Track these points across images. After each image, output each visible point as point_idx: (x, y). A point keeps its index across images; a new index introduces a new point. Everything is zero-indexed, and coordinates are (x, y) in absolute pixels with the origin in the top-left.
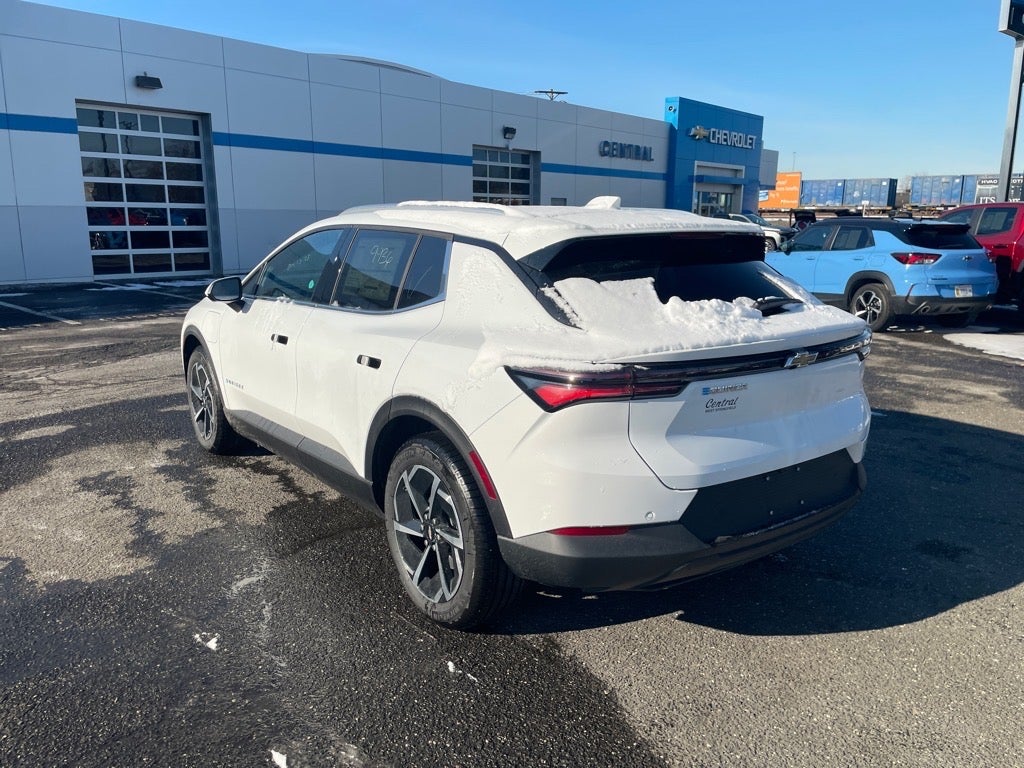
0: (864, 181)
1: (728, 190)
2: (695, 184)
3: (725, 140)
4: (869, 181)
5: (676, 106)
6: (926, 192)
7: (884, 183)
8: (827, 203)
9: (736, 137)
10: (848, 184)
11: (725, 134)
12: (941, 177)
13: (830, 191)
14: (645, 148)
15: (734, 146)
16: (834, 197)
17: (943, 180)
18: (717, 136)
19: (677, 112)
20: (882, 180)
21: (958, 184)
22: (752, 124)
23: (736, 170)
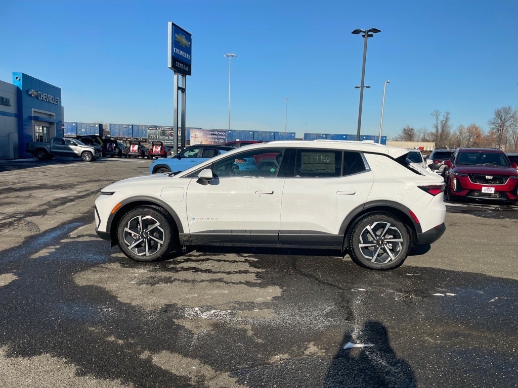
0: (86, 124)
1: (47, 125)
2: (33, 121)
3: (46, 99)
4: (89, 124)
5: (20, 77)
6: (117, 131)
7: (97, 126)
8: (68, 134)
9: (50, 97)
10: (78, 125)
11: (45, 96)
12: (123, 125)
13: (69, 128)
14: (6, 98)
15: (50, 102)
16: (72, 131)
17: (124, 126)
18: (42, 96)
19: (21, 80)
20: (95, 124)
21: (130, 128)
22: (56, 91)
23: (50, 115)
